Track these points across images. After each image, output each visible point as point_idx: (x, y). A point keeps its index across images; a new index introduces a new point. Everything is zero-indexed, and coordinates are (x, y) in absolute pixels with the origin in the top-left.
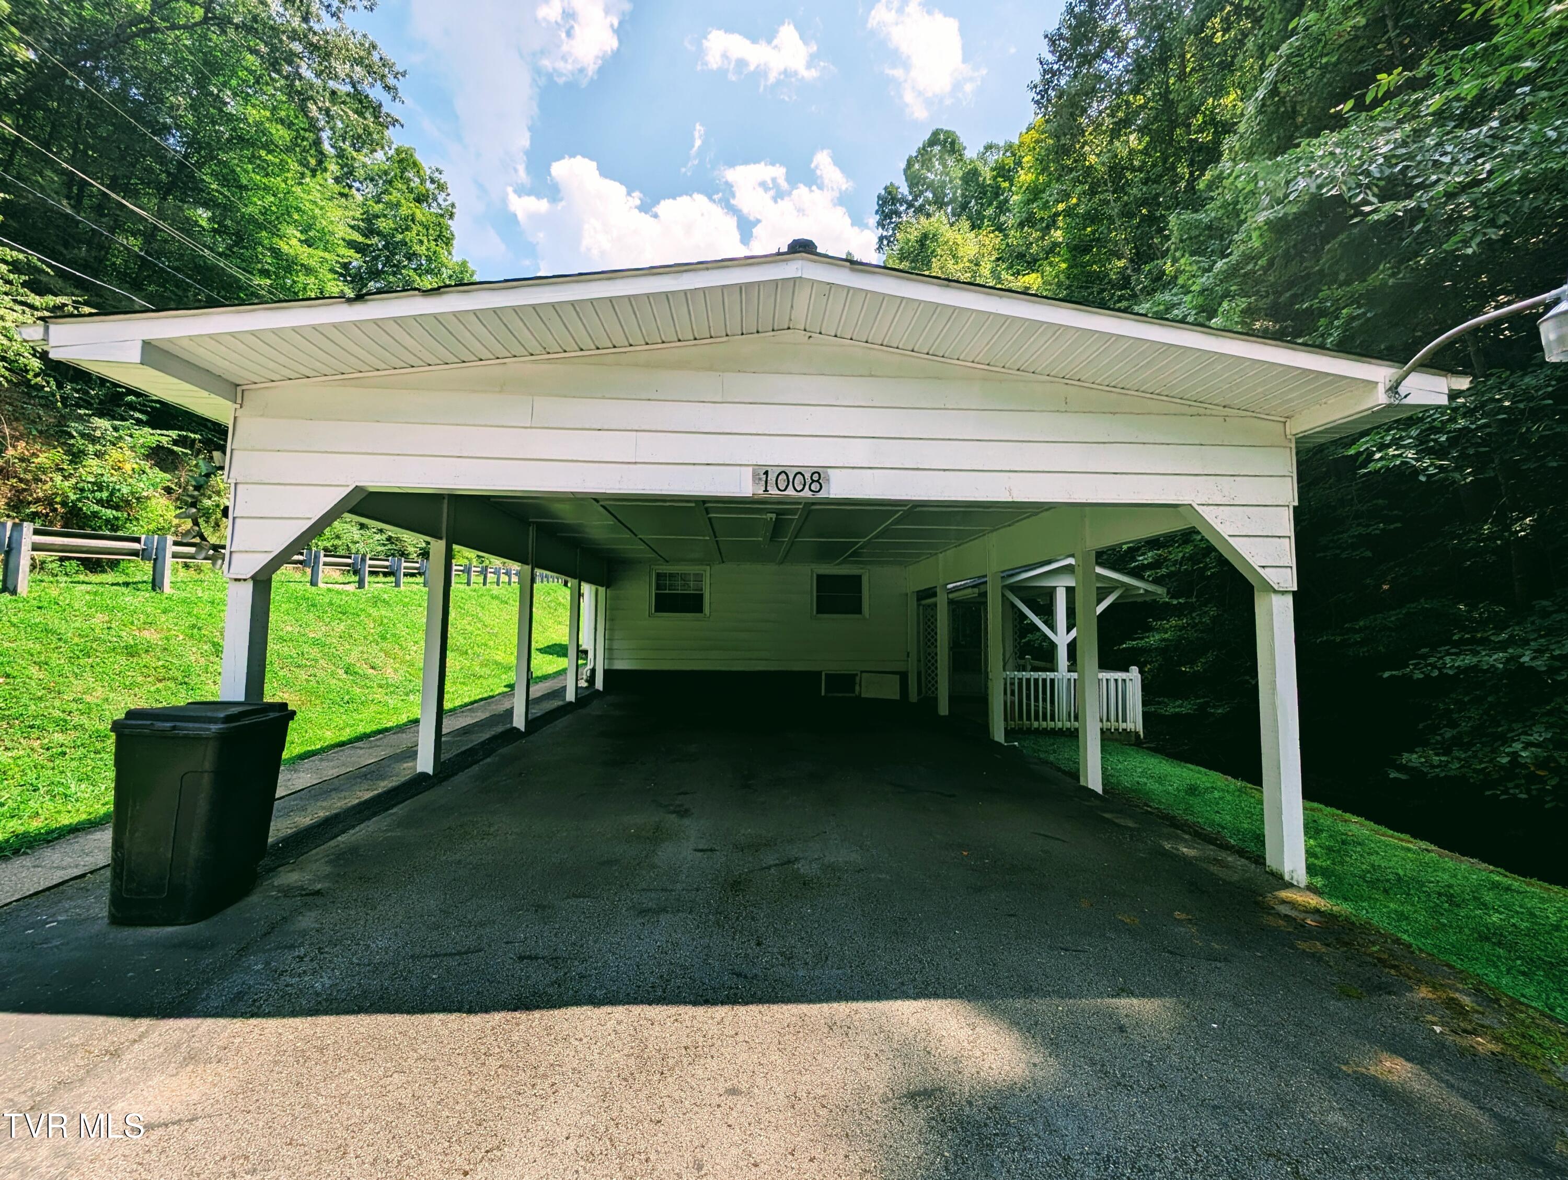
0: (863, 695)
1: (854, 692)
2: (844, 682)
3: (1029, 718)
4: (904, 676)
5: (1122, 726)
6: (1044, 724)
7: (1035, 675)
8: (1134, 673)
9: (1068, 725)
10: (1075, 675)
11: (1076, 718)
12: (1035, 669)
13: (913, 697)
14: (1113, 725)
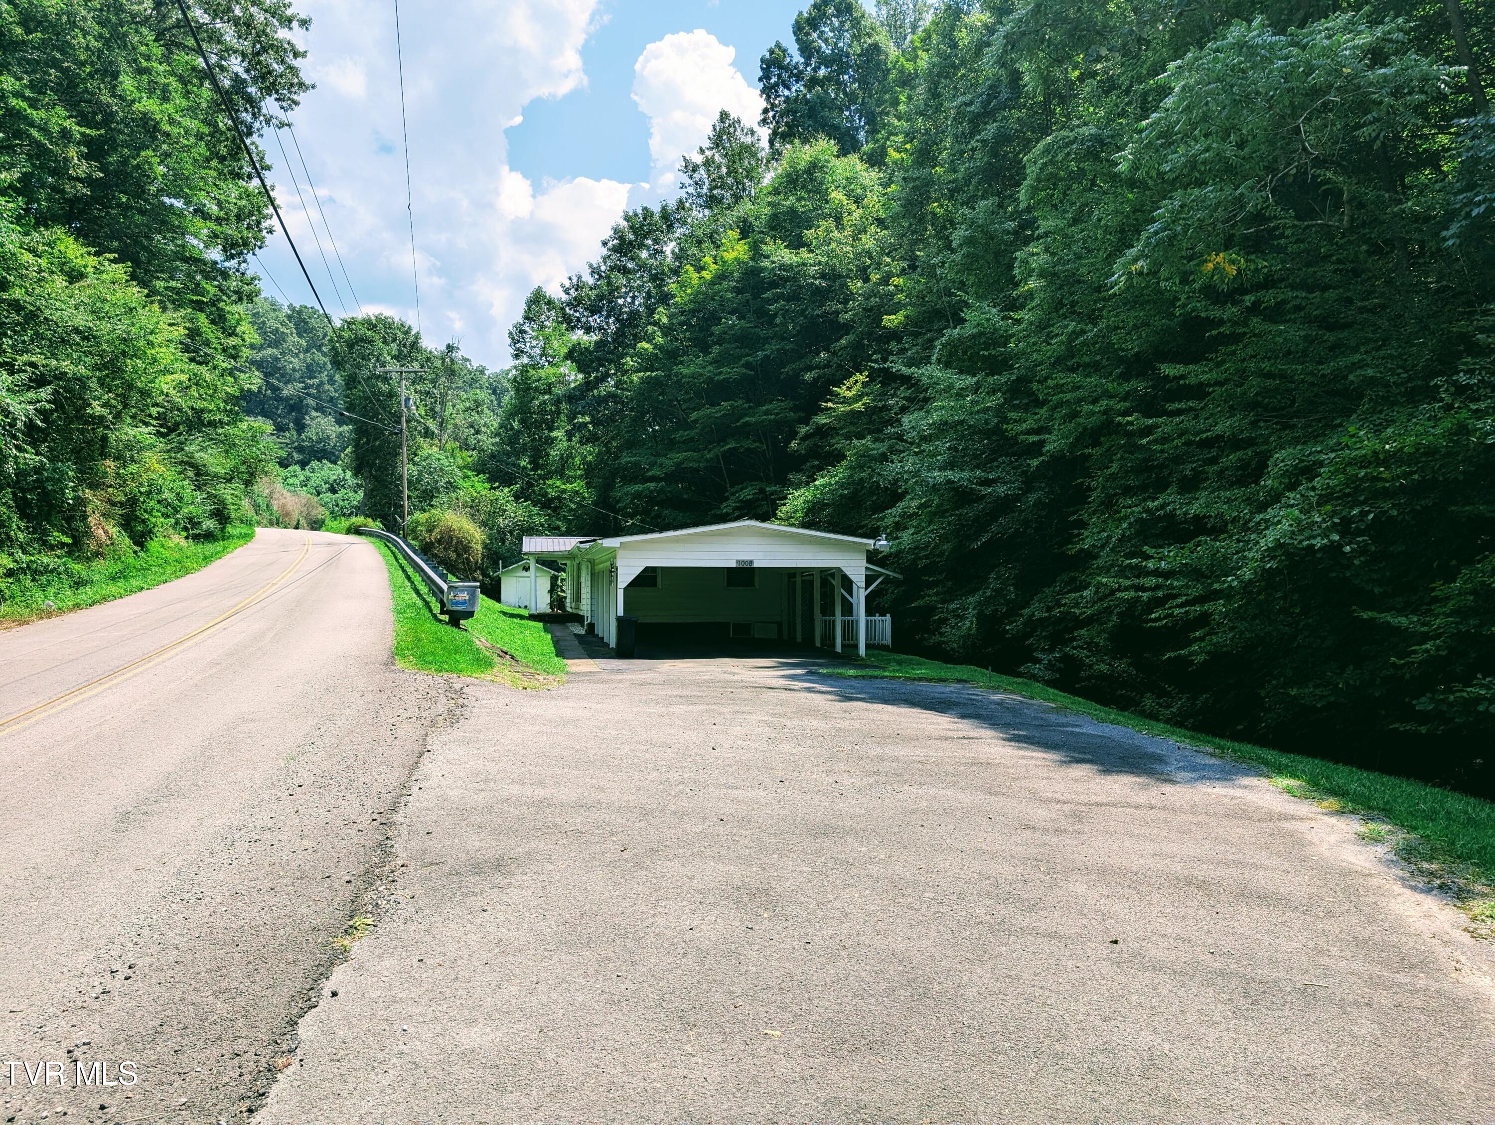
0: (756, 636)
1: (749, 635)
4: (780, 624)
5: (882, 642)
8: (888, 617)
13: (785, 636)
14: (877, 642)
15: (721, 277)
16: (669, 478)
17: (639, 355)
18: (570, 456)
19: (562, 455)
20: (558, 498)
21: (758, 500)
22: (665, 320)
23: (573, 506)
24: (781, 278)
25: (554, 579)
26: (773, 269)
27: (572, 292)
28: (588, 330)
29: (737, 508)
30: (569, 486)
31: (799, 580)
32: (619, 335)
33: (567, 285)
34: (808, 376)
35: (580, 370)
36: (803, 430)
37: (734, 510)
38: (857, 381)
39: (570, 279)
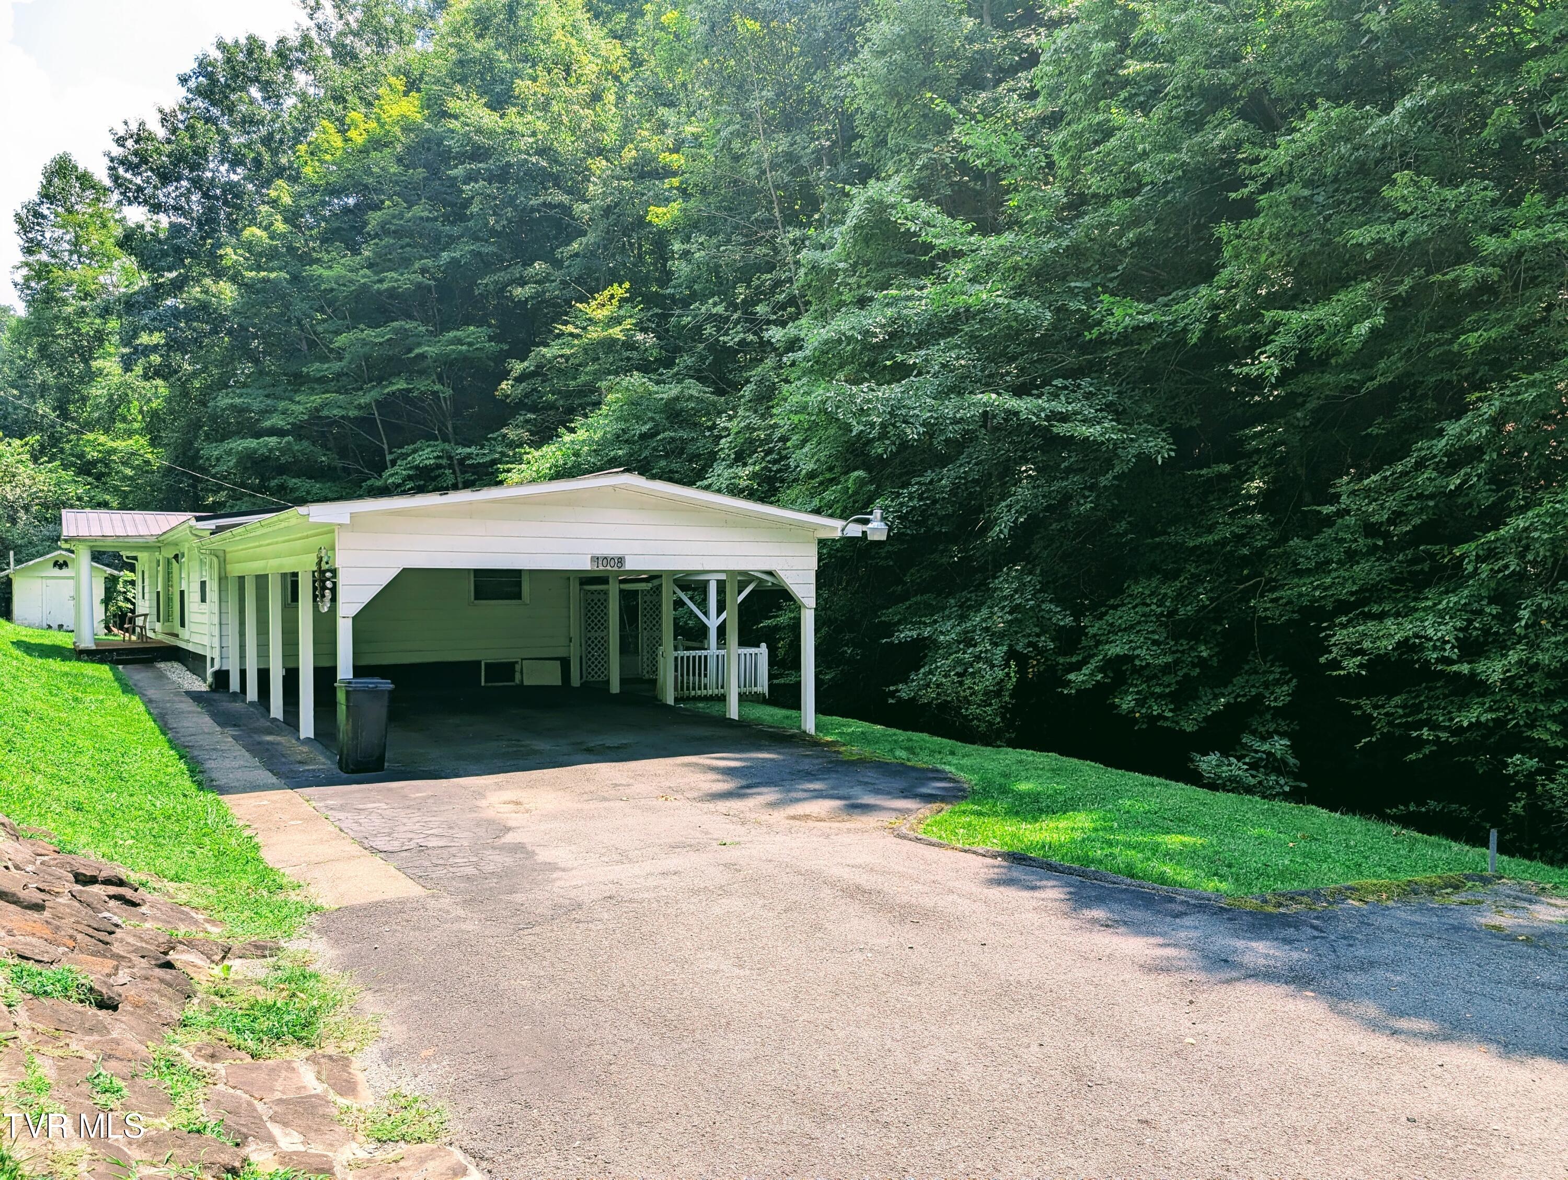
0: (526, 683)
1: (513, 680)
2: (503, 670)
3: (688, 689)
4: (565, 663)
5: (754, 689)
6: (699, 692)
7: (687, 653)
8: (763, 649)
9: (716, 691)
10: (722, 652)
11: (722, 687)
12: (688, 649)
13: (576, 681)
14: (748, 689)
15: (377, 144)
16: (298, 431)
17: (249, 246)
18: (124, 399)
19: (111, 395)
20: (105, 462)
21: (439, 466)
22: (287, 200)
23: (129, 472)
24: (477, 147)
25: (111, 582)
26: (466, 135)
27: (130, 143)
28: (156, 208)
29: (410, 478)
30: (120, 444)
31: (613, 590)
32: (208, 222)
33: (121, 133)
34: (519, 292)
35: (144, 265)
36: (518, 367)
37: (404, 481)
38: (612, 297)
39: (126, 123)
